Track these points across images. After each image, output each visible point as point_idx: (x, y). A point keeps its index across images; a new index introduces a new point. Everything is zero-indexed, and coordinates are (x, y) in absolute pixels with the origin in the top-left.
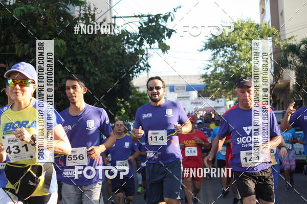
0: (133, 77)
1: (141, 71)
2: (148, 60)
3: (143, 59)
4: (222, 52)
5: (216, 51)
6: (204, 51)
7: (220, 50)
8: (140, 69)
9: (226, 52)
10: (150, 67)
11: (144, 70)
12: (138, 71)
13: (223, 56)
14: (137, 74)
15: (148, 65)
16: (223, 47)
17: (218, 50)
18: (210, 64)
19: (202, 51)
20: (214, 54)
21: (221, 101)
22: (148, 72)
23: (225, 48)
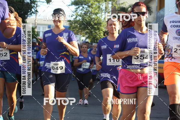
0: (27, 17)
1: (33, 14)
2: (37, 8)
3: (34, 7)
4: (81, 8)
5: (77, 7)
6: (71, 6)
7: (80, 7)
8: (32, 13)
9: (83, 8)
10: (38, 12)
11: (34, 13)
12: (31, 14)
13: (81, 10)
14: (30, 16)
15: (37, 11)
16: (82, 5)
17: (79, 6)
18: (73, 14)
19: (69, 5)
20: (76, 8)
21: (78, 37)
22: (36, 15)
23: (83, 5)
